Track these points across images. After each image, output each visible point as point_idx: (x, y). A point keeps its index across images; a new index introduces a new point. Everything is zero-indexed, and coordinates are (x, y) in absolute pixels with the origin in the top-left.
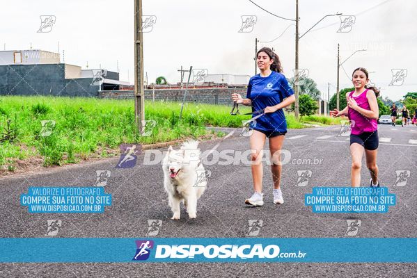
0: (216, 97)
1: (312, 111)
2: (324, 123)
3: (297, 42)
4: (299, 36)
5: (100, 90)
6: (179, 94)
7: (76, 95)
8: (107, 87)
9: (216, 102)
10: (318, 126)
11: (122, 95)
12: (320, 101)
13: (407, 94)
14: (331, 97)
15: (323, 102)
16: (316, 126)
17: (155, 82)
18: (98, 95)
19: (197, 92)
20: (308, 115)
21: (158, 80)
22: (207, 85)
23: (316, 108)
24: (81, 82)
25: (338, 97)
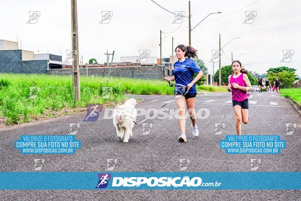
0: (133, 73)
1: (202, 82)
2: (211, 91)
3: (190, 33)
4: (192, 29)
5: (48, 69)
6: (106, 71)
7: (30, 73)
8: (53, 66)
9: (133, 77)
10: (206, 93)
11: (64, 72)
12: (208, 75)
13: (269, 69)
14: (215, 72)
15: (209, 76)
16: (205, 93)
17: (88, 63)
18: (46, 72)
19: (119, 69)
20: (199, 85)
21: (91, 61)
22: (126, 64)
23: (204, 80)
24: (34, 63)
25: (220, 72)
